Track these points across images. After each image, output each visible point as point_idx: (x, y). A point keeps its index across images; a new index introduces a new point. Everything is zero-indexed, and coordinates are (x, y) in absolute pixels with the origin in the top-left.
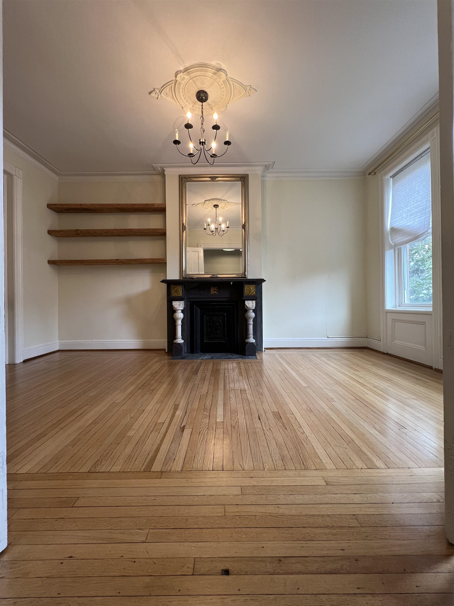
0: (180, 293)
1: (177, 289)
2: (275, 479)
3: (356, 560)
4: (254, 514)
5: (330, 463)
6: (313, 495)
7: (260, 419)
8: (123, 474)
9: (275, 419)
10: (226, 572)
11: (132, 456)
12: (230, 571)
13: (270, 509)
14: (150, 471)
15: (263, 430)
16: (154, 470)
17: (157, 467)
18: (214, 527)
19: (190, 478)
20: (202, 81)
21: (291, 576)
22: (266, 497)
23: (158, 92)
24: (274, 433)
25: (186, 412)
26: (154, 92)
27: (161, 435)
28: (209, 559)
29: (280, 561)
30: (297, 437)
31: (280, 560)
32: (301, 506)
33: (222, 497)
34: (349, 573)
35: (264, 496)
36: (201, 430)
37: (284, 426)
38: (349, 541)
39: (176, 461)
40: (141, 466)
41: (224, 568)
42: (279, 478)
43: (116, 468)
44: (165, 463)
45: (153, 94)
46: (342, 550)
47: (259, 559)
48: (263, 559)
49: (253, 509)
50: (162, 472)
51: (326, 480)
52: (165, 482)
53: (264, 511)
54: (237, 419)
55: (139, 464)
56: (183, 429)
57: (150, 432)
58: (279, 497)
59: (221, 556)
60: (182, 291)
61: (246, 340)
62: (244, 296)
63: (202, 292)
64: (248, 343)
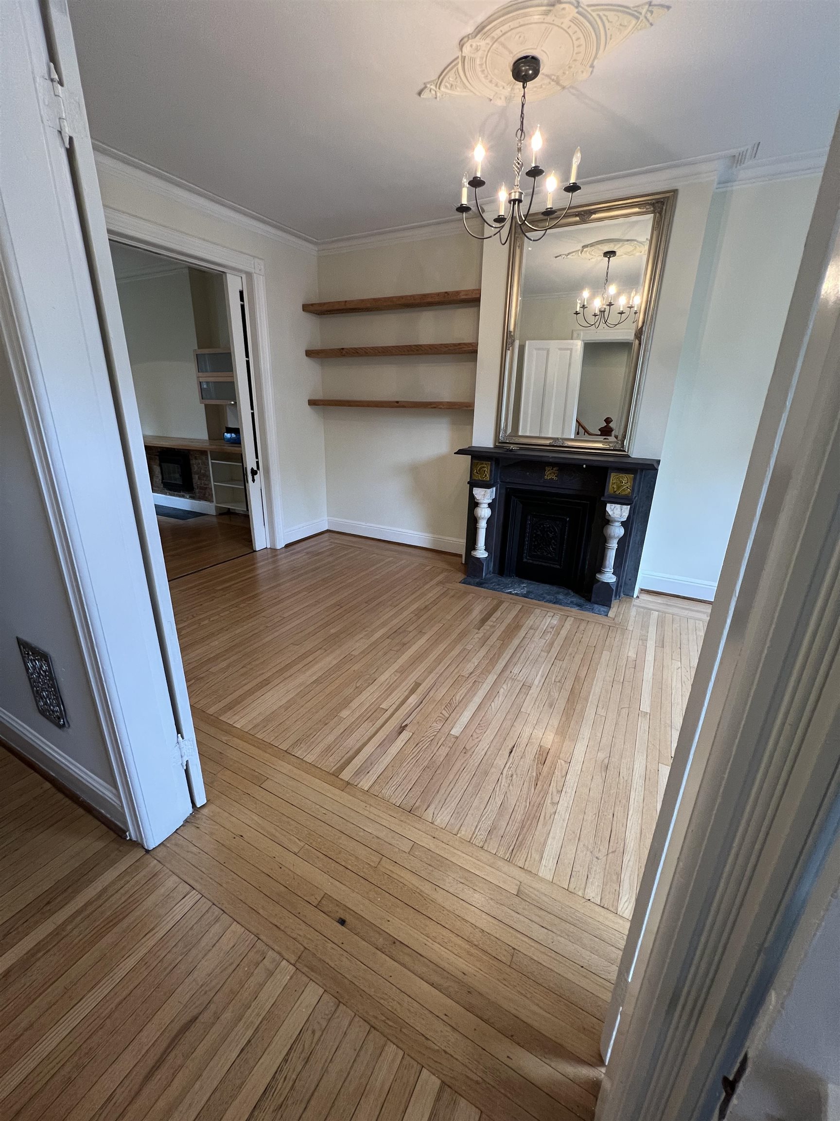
0: (486, 476)
1: (481, 468)
2: (459, 853)
3: (469, 992)
4: (405, 882)
5: (550, 869)
6: (487, 898)
7: (511, 752)
8: (312, 768)
9: (534, 760)
10: (342, 922)
11: (331, 748)
12: (346, 923)
13: (426, 886)
14: (337, 777)
15: (502, 773)
16: (342, 778)
17: (346, 775)
18: (359, 874)
19: (370, 805)
20: (520, 37)
21: (393, 962)
22: (432, 871)
23: (434, 88)
24: (513, 786)
25: (422, 702)
26: (426, 91)
27: (373, 729)
28: (335, 901)
29: (394, 943)
30: (540, 806)
31: (395, 941)
32: (462, 902)
33: (388, 844)
34: (449, 997)
35: (431, 868)
36: (422, 739)
37: (537, 779)
38: (480, 971)
39: (369, 774)
40: (332, 765)
41: (342, 917)
42: (464, 855)
43: (310, 758)
44: (357, 773)
45: (425, 95)
46: (463, 973)
47: (378, 930)
48: (380, 932)
49: (407, 876)
50: (348, 783)
51: (522, 888)
52: (344, 797)
53: (417, 885)
54: (478, 740)
55: (330, 763)
56: (402, 728)
57: (365, 718)
58: (445, 878)
59: (347, 905)
60: (491, 471)
61: (598, 576)
62: (606, 494)
63: (528, 473)
64: (599, 581)
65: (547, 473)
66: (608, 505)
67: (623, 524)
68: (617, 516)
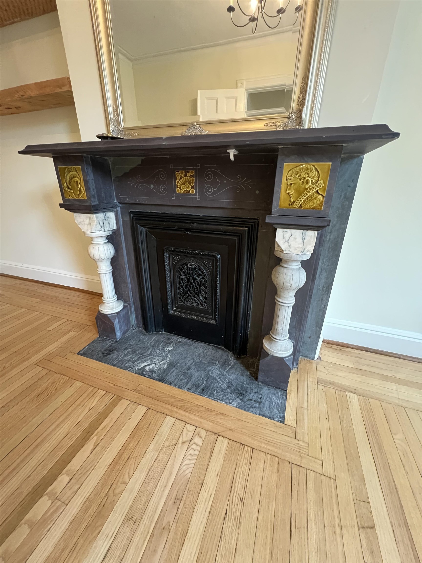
60: (86, 182)
61: (266, 344)
62: (274, 210)
63: (152, 186)
64: (268, 355)
65: (179, 182)
66: (280, 232)
67: (305, 264)
68: (295, 252)
